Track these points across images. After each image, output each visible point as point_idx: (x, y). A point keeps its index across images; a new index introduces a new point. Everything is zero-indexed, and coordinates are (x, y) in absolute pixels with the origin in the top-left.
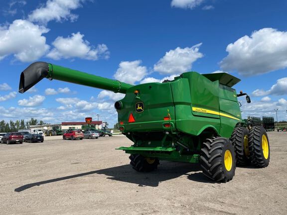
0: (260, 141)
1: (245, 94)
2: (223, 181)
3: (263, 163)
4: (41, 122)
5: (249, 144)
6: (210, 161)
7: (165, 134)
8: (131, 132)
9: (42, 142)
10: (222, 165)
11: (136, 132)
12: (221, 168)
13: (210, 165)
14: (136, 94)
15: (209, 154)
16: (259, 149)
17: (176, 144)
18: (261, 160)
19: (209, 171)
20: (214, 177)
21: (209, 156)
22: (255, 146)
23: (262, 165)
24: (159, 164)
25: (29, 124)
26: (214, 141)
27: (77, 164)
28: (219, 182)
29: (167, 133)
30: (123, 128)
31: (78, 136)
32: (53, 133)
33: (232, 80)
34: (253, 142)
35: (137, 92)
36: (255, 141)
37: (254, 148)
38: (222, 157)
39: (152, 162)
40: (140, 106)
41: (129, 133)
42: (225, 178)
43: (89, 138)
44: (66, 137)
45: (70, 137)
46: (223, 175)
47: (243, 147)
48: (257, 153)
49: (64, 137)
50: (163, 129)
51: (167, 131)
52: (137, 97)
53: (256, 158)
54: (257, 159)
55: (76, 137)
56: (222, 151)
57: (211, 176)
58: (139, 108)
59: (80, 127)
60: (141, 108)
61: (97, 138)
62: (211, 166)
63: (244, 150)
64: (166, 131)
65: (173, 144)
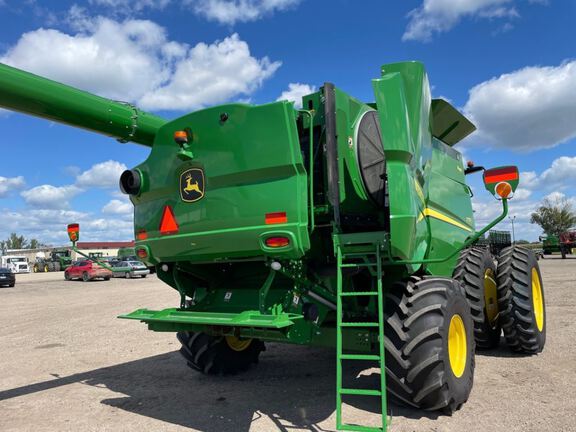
0: (527, 286)
1: (480, 169)
2: (446, 411)
3: (534, 344)
4: (34, 242)
5: (500, 293)
6: (407, 351)
7: (270, 268)
8: (170, 265)
9: (12, 286)
10: (443, 363)
11: (186, 264)
12: (441, 374)
13: (406, 364)
14: (180, 142)
15: (405, 329)
16: (526, 307)
17: (305, 300)
18: (531, 336)
19: (402, 380)
20: (417, 399)
21: (403, 336)
22: (515, 298)
23: (533, 348)
24: (264, 349)
25: (6, 245)
26: (416, 288)
27: (50, 350)
28: (433, 415)
29: (276, 266)
30: (144, 250)
31: (98, 273)
32: (51, 265)
33: (456, 124)
34: (512, 289)
35: (182, 134)
36: (514, 285)
37: (514, 303)
38: (441, 337)
39: (244, 345)
40: (192, 183)
41: (165, 268)
42: (452, 401)
43: (125, 277)
44: (73, 275)
45: (81, 275)
46: (446, 394)
47: (482, 302)
48: (523, 318)
49: (67, 275)
50: (263, 254)
51: (276, 260)
52: (184, 152)
53: (517, 329)
54: (519, 333)
55: (93, 274)
56: (442, 319)
57: (411, 397)
58: (190, 187)
59: (114, 253)
60: (195, 187)
61: (144, 276)
62: (411, 367)
63: (485, 309)
64: (271, 258)
65: (296, 300)
